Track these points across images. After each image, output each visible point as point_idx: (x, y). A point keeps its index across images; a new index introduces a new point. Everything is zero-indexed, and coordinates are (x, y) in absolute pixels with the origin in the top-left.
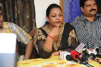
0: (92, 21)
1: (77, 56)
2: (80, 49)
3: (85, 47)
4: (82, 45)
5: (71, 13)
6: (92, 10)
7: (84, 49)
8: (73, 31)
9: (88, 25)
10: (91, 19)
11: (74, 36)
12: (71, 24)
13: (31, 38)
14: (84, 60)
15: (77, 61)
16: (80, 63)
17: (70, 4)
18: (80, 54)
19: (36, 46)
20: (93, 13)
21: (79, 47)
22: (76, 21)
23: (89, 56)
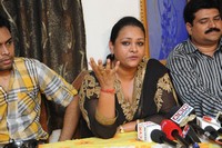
0: (211, 54)
1: (175, 133)
2: (182, 117)
3: (193, 112)
4: (187, 108)
5: (165, 36)
6: (211, 30)
7: (192, 118)
8: (166, 77)
13: (75, 92)
14: (191, 142)
17: (164, 16)
18: (183, 128)
19: (85, 112)
21: (180, 112)
22: (174, 53)
23: (202, 132)
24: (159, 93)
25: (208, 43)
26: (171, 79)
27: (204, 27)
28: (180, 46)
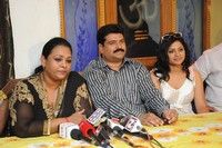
0: (117, 69)
1: (90, 132)
2: (96, 119)
3: (105, 115)
4: (100, 112)
5: (80, 53)
6: (118, 50)
7: (104, 120)
8: (84, 86)
9: (111, 75)
10: (115, 66)
11: (85, 95)
12: (80, 73)
13: (5, 97)
14: (103, 139)
15: (90, 141)
16: (96, 145)
17: (79, 37)
18: (96, 128)
19: (13, 111)
20: (120, 55)
21: (94, 115)
23: (111, 131)
24: (77, 99)
25: (115, 60)
26: (87, 88)
27: (113, 48)
28: (94, 62)
